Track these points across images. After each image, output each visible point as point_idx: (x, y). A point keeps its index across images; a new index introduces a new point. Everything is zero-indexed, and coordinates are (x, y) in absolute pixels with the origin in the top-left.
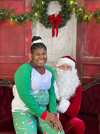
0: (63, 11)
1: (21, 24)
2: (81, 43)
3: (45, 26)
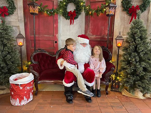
1: (51, 15)
2: (88, 28)
3: (66, 18)
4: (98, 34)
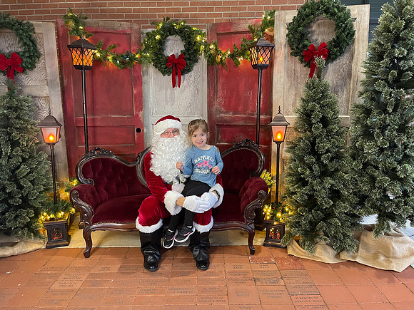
0: (187, 50)
1: (125, 68)
3: (162, 72)
4: (240, 108)
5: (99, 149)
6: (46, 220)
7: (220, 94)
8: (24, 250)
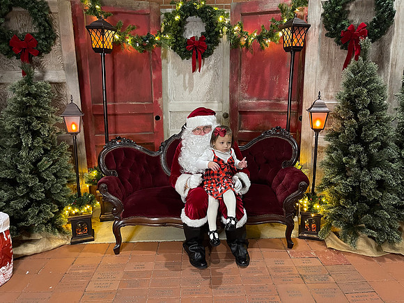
0: (208, 31)
1: (145, 52)
2: (237, 80)
3: (181, 56)
4: (265, 94)
5: (120, 138)
6: (70, 215)
7: (243, 79)
8: (48, 247)
